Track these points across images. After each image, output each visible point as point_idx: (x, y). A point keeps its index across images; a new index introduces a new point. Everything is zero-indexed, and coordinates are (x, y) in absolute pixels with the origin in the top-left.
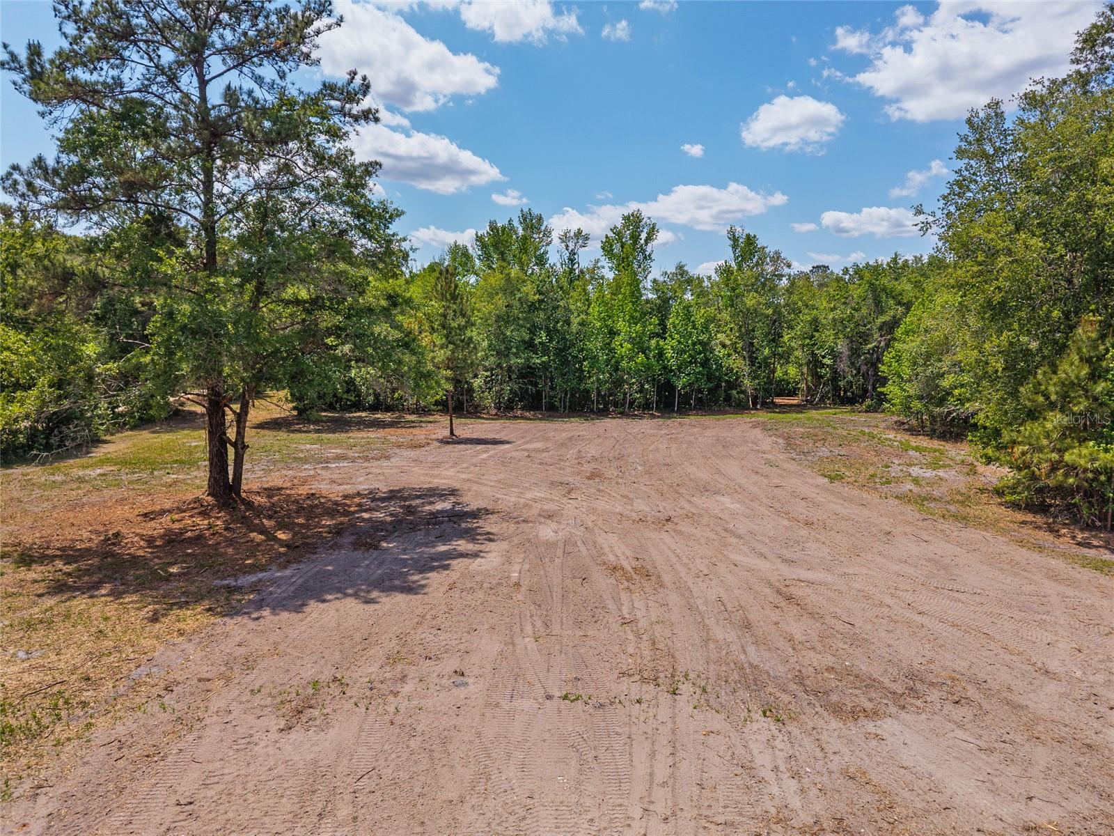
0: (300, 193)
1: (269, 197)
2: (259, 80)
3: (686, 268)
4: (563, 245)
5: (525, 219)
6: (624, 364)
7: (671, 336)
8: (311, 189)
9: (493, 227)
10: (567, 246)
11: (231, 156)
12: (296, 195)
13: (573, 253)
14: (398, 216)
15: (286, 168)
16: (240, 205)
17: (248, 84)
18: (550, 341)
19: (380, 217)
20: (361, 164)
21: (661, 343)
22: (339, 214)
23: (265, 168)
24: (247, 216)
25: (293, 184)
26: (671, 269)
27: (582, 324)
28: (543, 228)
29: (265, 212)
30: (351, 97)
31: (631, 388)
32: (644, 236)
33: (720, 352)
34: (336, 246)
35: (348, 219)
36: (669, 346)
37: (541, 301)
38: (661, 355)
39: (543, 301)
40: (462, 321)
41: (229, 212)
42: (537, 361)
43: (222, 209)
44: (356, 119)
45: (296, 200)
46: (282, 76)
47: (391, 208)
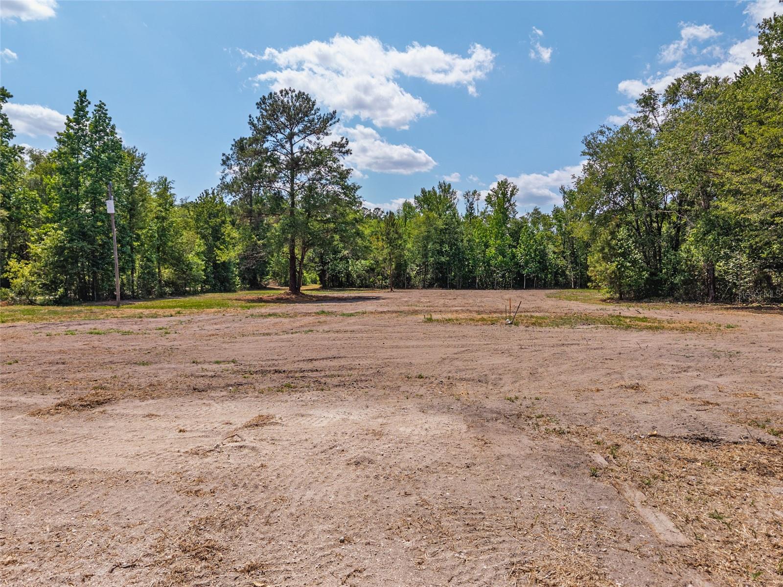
0: (323, 181)
1: (313, 183)
2: (310, 142)
3: (539, 210)
4: (466, 199)
5: (441, 187)
6: (493, 262)
7: (520, 247)
8: (327, 180)
9: (423, 191)
10: (468, 201)
11: (299, 170)
12: (322, 182)
13: (472, 204)
14: (359, 188)
15: (319, 173)
16: (303, 187)
17: (307, 144)
18: (451, 249)
19: (353, 189)
20: (346, 170)
21: (514, 250)
22: (337, 188)
23: (311, 174)
24: (305, 190)
25: (321, 179)
26: (531, 211)
27: (469, 241)
28: (451, 190)
29: (311, 188)
30: (342, 146)
31: (498, 276)
32: (509, 193)
33: (551, 256)
34: (335, 199)
35: (340, 190)
36: (519, 252)
37: (446, 229)
38: (514, 256)
39: (448, 229)
40: (396, 236)
41: (300, 189)
42: (443, 259)
43: (297, 188)
44: (344, 153)
45: (321, 184)
46: (318, 139)
47: (357, 185)
